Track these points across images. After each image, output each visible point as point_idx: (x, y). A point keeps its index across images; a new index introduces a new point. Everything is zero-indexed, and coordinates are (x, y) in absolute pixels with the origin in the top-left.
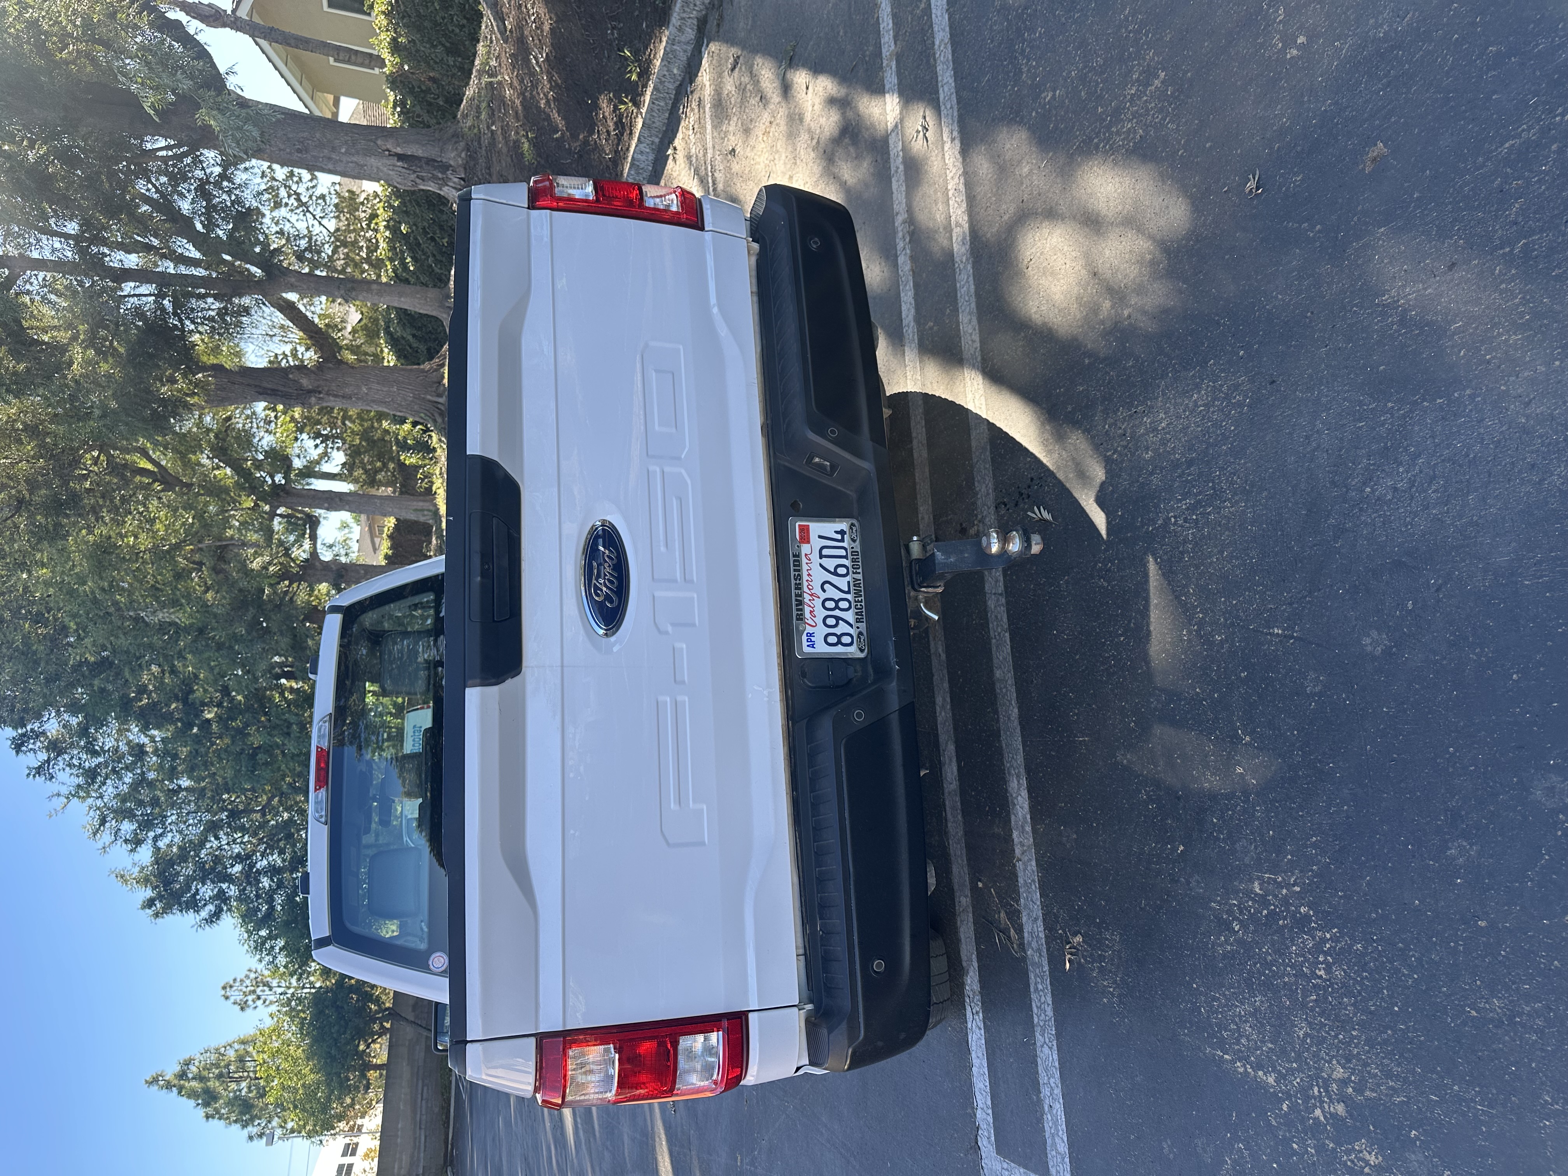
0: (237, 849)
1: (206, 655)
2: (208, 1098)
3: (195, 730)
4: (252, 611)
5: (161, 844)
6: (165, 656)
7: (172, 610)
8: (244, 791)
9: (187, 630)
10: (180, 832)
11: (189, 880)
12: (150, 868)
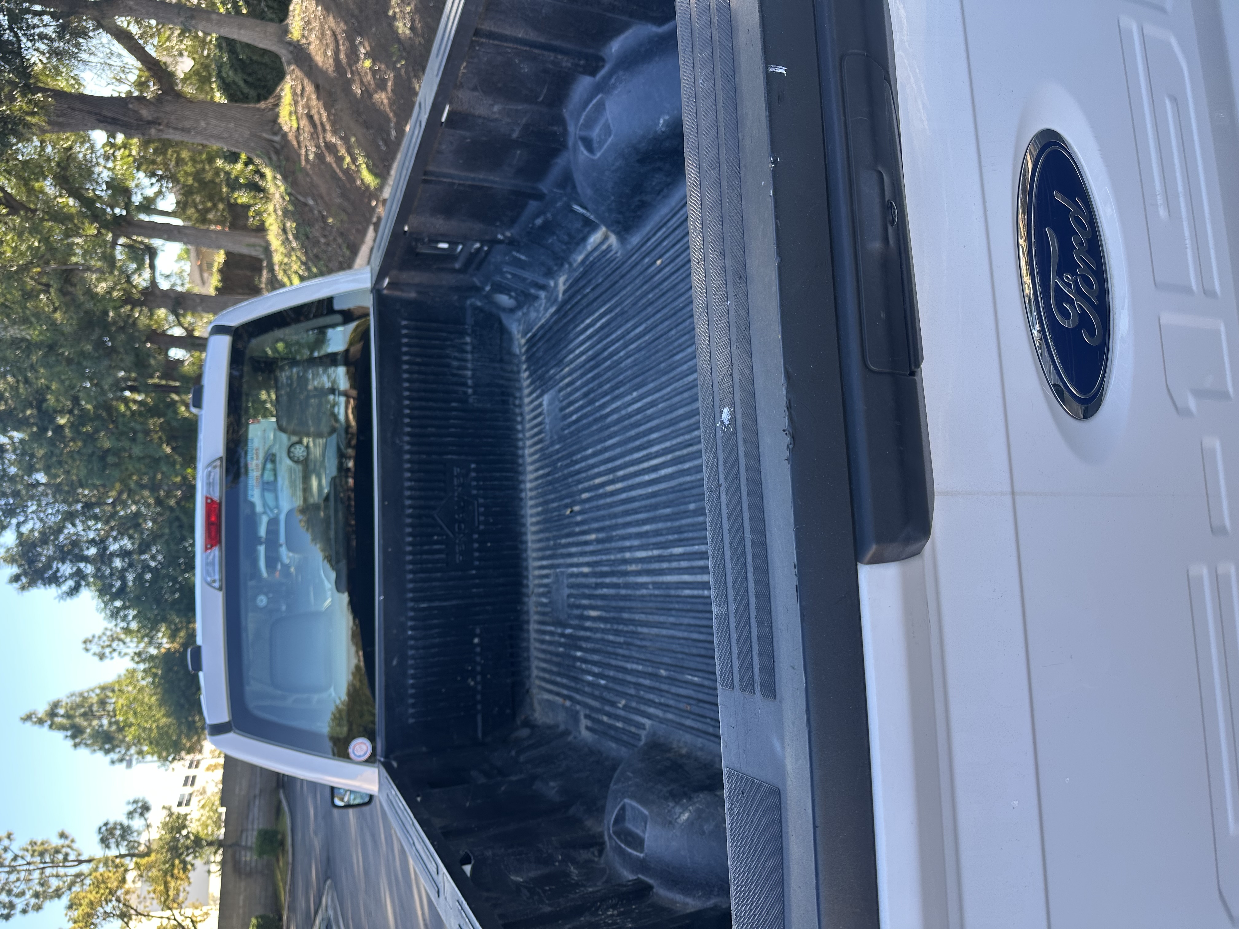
0: (92, 535)
1: (57, 369)
2: (76, 732)
3: (50, 434)
4: (97, 331)
5: (25, 529)
6: (19, 369)
7: (22, 327)
8: (95, 486)
9: (38, 345)
10: (41, 520)
11: (51, 559)
12: (15, 550)
